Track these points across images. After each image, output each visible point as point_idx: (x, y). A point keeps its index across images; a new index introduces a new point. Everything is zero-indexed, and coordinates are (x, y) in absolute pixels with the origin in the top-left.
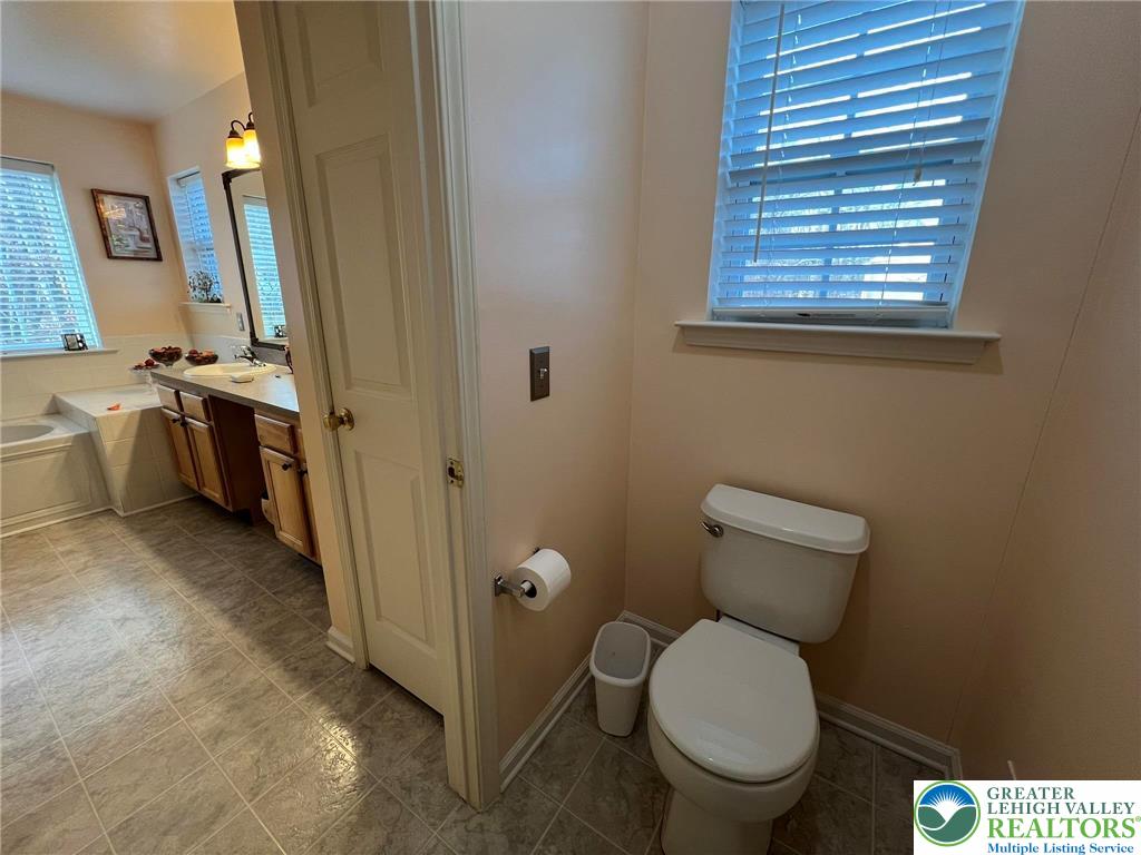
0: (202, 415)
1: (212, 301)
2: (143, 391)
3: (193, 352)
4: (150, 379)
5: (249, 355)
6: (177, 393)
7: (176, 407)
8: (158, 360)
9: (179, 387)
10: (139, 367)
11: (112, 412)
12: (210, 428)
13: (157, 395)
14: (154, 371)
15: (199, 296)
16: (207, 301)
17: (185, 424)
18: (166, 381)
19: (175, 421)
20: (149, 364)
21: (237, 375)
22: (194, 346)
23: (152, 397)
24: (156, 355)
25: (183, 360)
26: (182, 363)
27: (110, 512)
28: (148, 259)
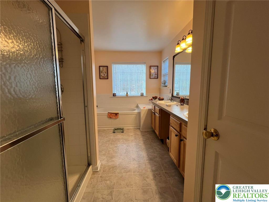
0: (158, 113)
1: (165, 86)
2: (149, 105)
3: (160, 98)
4: (151, 103)
5: (171, 99)
6: (155, 106)
7: (154, 110)
8: (153, 99)
9: (155, 105)
10: (150, 100)
11: (144, 109)
12: (159, 116)
13: (151, 106)
14: (152, 101)
15: (163, 85)
16: (164, 86)
17: (155, 114)
18: (153, 103)
19: (153, 113)
20: (152, 99)
21: (168, 104)
22: (160, 96)
23: (150, 107)
24: (153, 98)
25: (157, 99)
26: (157, 100)
27: (139, 129)
28: (156, 78)
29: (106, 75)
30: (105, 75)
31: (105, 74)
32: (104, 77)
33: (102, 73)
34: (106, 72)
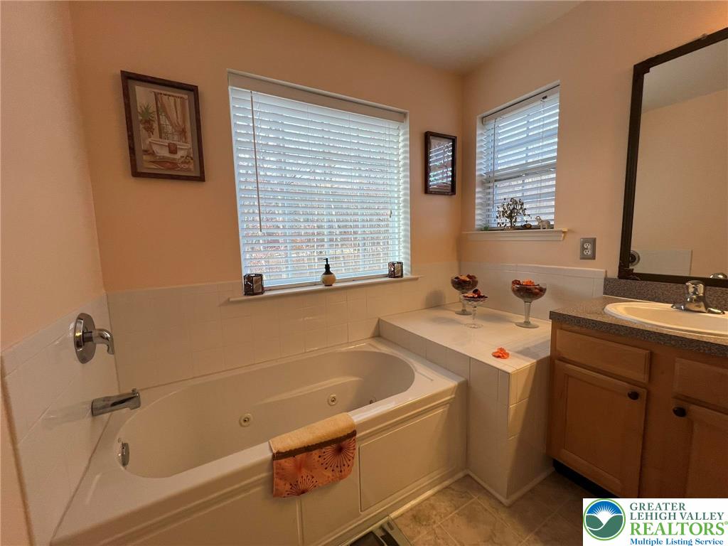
28: (447, 194)
29: (185, 148)
30: (180, 154)
31: (175, 139)
32: (174, 164)
33: (150, 130)
34: (183, 132)
